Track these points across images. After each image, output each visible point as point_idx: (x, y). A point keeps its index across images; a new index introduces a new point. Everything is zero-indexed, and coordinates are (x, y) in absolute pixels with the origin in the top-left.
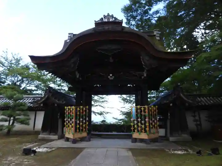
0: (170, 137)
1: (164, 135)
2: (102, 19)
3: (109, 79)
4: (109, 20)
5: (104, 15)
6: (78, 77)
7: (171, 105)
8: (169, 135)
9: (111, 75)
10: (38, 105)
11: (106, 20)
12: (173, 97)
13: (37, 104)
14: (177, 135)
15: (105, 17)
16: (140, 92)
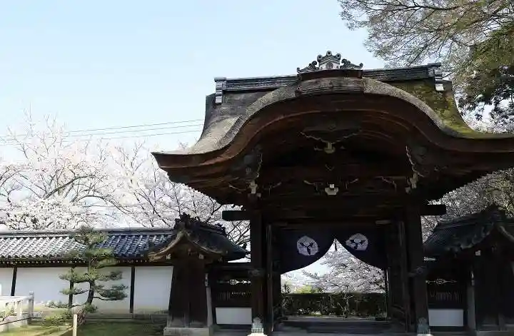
0: (477, 330)
1: (462, 325)
2: (314, 63)
3: (326, 194)
4: (332, 66)
5: (320, 57)
6: (254, 192)
7: (478, 253)
8: (472, 323)
9: (332, 186)
10: (159, 257)
11: (324, 67)
12: (483, 235)
13: (158, 255)
14: (494, 325)
15: (320, 59)
16: (403, 224)
